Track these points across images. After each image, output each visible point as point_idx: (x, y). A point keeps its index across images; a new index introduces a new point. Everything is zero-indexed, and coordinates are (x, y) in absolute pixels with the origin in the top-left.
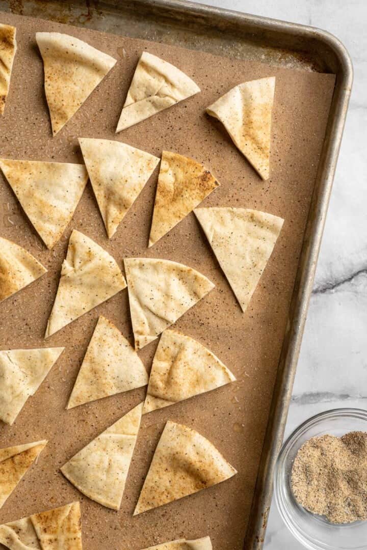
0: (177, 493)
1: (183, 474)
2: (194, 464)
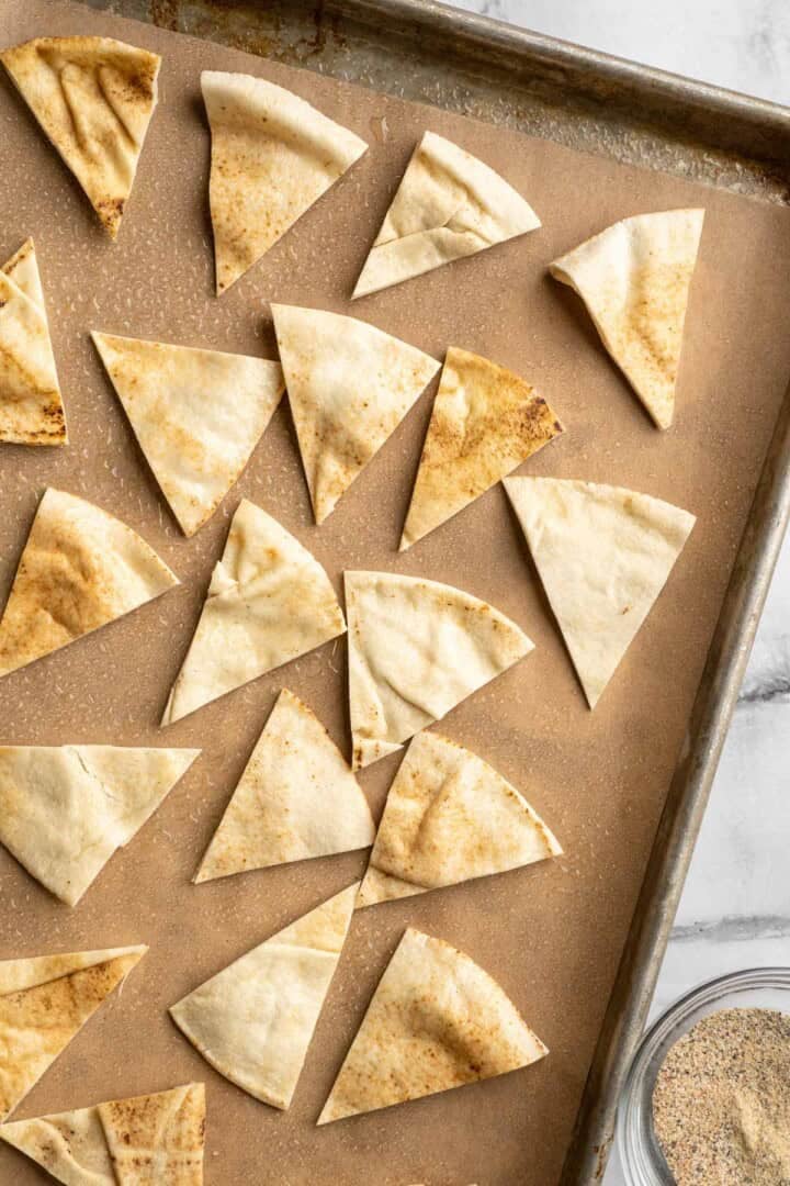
0: (414, 1085)
1: (433, 1046)
2: (457, 1026)
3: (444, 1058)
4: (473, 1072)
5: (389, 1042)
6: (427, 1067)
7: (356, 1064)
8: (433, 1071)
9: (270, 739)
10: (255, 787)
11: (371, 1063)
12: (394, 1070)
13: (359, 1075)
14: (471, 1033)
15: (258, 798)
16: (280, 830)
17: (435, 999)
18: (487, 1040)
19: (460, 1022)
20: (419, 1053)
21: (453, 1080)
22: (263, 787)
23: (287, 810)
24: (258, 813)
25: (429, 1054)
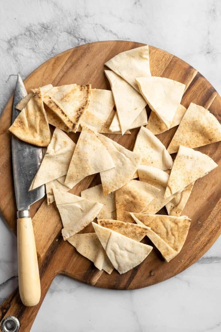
3: (201, 138)
4: (210, 141)
5: (186, 133)
6: (196, 140)
7: (176, 139)
8: (198, 141)
9: (81, 140)
10: (78, 154)
11: (180, 139)
12: (187, 141)
13: (177, 142)
14: (210, 130)
15: (79, 158)
16: (86, 166)
17: (200, 121)
18: (214, 132)
19: (207, 127)
20: (194, 136)
21: (203, 143)
22: (80, 154)
23: (88, 160)
24: (80, 162)
25: (197, 136)
